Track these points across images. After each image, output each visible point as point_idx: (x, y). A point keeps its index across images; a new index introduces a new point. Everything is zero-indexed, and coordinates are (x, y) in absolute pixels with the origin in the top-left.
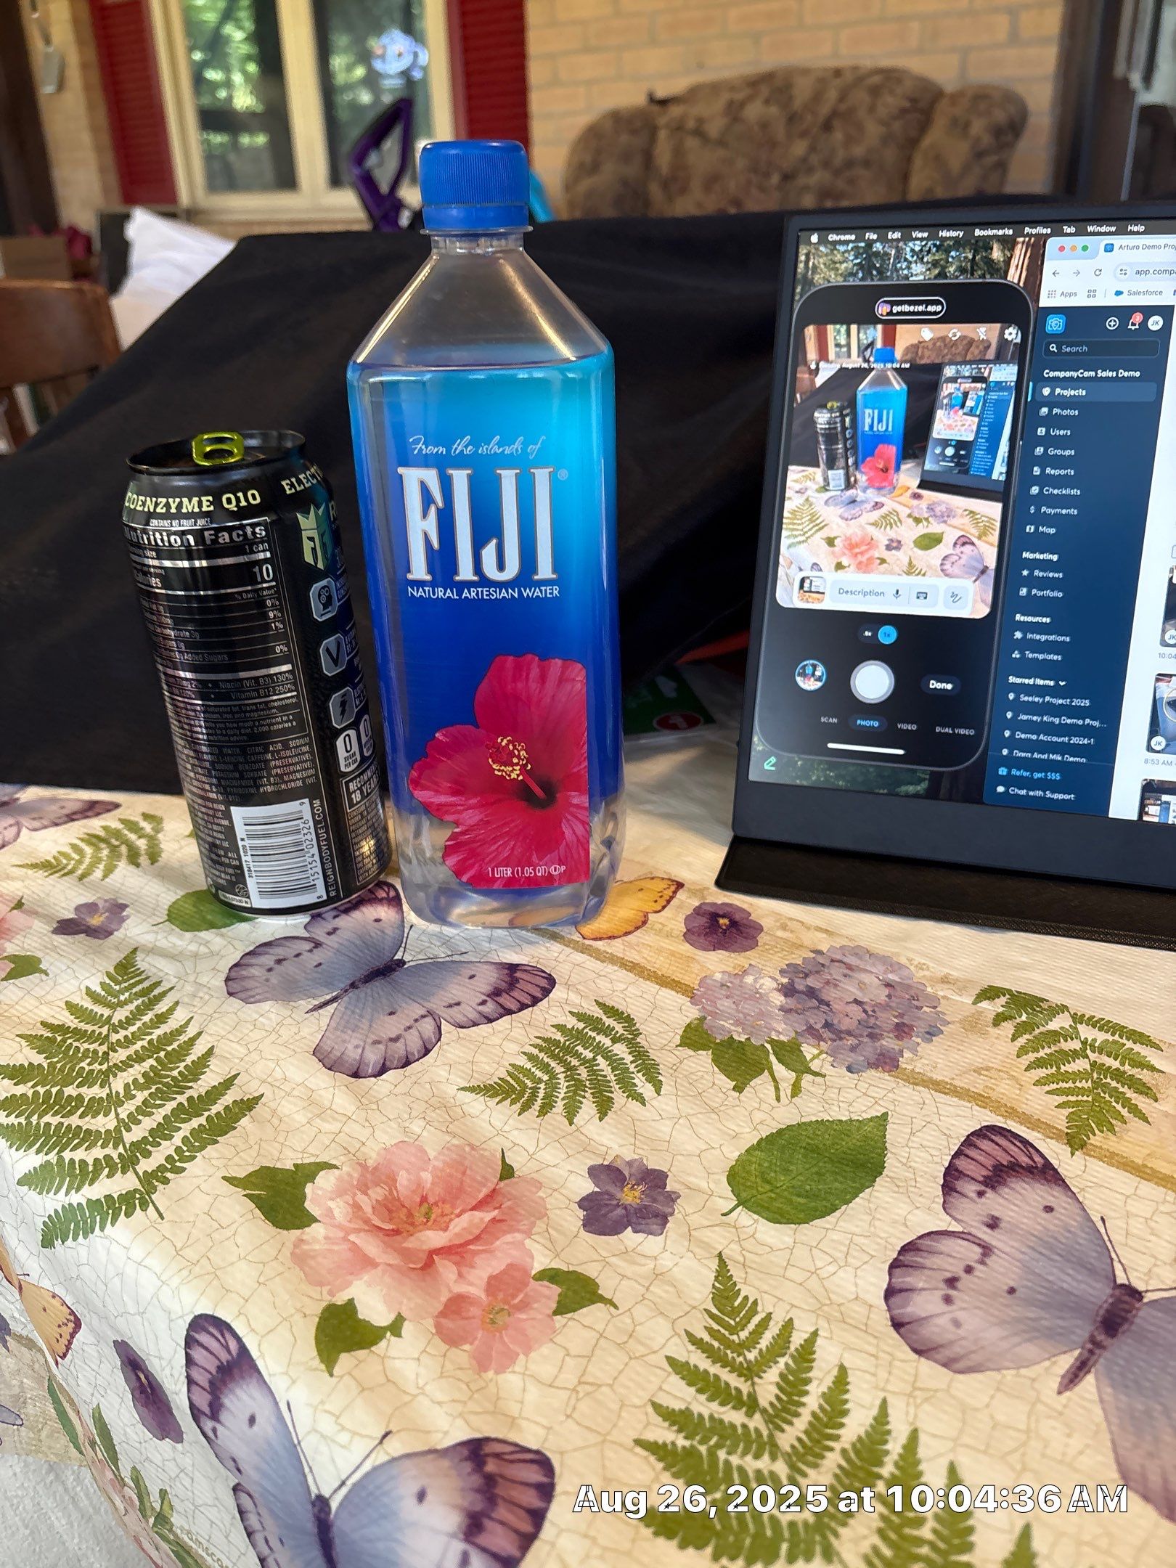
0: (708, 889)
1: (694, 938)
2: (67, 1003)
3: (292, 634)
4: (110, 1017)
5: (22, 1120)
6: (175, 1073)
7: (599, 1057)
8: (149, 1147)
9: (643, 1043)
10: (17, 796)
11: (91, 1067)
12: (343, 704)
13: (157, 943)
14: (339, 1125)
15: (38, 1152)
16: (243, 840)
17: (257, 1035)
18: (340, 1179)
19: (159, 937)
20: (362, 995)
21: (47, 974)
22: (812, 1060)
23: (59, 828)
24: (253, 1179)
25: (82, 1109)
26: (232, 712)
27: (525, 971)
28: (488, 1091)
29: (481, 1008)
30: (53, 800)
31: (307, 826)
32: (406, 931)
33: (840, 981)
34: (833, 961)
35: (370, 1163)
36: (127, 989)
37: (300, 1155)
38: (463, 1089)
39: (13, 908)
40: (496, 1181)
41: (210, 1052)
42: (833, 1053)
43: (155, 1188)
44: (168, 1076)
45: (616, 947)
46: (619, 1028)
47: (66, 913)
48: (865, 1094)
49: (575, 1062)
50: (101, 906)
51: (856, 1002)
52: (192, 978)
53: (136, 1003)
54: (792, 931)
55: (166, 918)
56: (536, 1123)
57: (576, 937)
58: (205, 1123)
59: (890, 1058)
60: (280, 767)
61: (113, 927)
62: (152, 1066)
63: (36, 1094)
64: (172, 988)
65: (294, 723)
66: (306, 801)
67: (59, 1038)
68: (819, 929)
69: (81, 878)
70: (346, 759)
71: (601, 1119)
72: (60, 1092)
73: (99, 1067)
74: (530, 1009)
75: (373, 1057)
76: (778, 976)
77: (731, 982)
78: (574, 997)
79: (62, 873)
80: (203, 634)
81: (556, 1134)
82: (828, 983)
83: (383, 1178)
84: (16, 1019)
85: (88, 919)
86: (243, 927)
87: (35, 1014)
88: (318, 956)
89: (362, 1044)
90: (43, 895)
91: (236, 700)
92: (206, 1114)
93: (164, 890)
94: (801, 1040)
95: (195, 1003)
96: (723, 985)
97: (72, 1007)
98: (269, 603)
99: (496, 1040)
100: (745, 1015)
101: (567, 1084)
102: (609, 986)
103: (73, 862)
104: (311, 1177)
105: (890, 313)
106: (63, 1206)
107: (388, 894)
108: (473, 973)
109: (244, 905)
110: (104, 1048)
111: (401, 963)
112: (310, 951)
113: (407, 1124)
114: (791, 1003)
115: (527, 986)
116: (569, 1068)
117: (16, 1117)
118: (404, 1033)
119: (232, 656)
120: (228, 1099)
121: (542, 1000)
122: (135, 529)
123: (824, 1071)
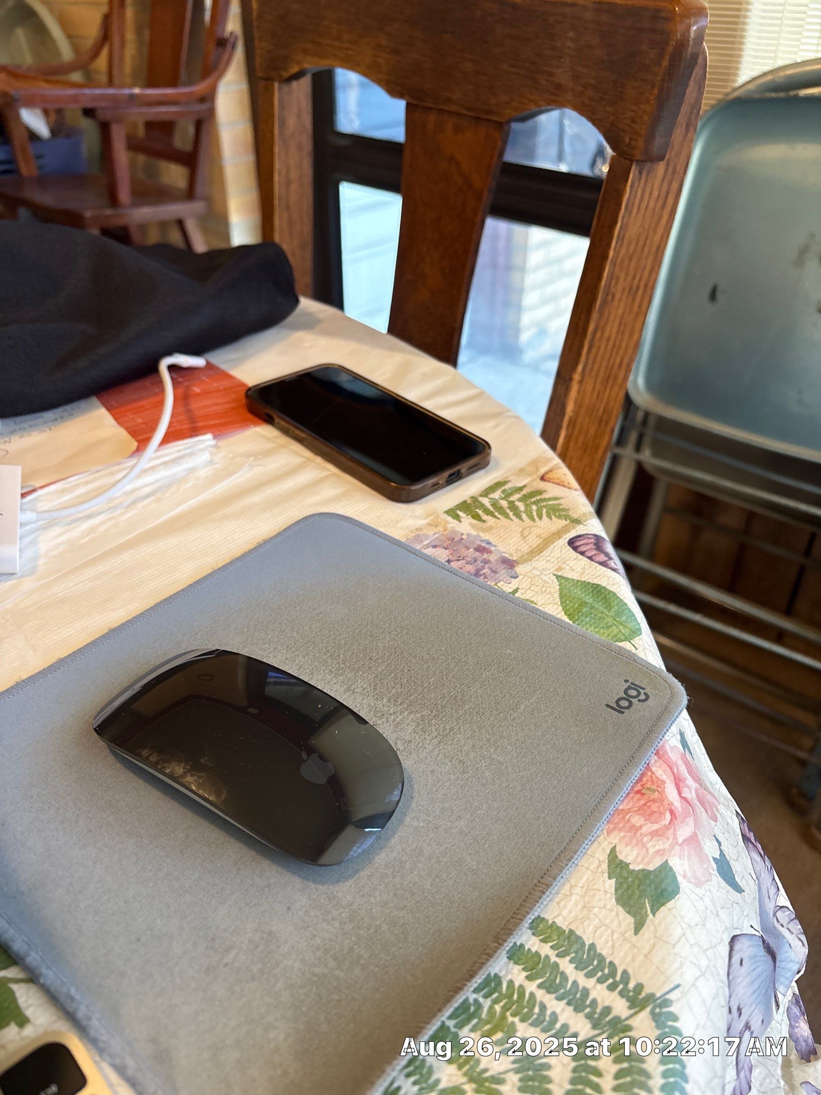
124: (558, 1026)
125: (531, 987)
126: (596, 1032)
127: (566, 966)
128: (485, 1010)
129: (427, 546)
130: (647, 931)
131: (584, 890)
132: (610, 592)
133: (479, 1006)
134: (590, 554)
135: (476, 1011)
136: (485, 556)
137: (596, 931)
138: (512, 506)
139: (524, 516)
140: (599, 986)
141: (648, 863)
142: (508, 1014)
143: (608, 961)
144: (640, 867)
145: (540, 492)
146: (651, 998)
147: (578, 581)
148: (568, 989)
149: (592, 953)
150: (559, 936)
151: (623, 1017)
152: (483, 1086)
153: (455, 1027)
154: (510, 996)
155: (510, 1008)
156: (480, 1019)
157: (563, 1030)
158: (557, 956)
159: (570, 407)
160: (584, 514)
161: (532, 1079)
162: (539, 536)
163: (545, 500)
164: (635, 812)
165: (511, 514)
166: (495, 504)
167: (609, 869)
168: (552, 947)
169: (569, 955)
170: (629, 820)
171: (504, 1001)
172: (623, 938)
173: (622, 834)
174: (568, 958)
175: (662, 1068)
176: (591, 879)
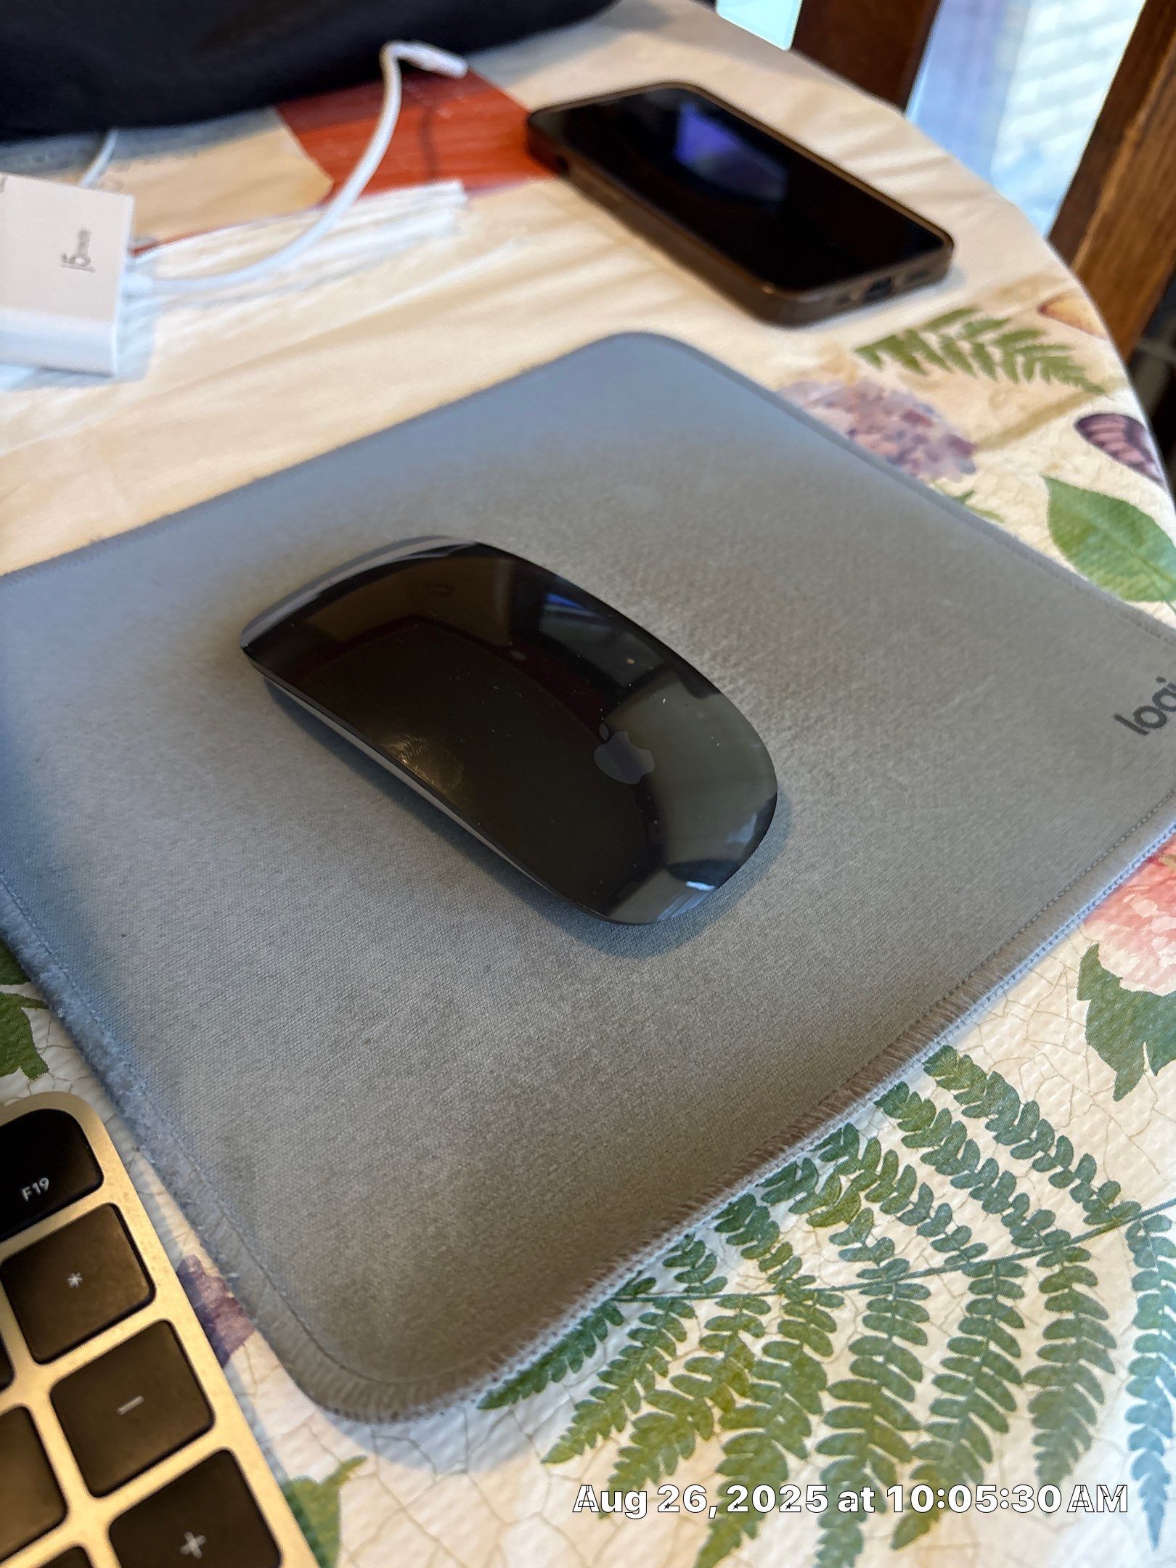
124: (951, 1229)
125: (910, 1157)
126: (1021, 1251)
127: (979, 1132)
128: (823, 1179)
129: (816, 403)
130: (1136, 1098)
131: (1030, 1011)
132: (1143, 516)
133: (812, 1172)
134: (1114, 447)
135: (804, 1179)
136: (920, 430)
137: (1042, 1084)
138: (980, 351)
139: (1000, 371)
140: (1035, 1175)
141: (1157, 984)
142: (862, 1194)
143: (1057, 1136)
144: (1140, 987)
145: (1033, 333)
146: (1132, 1209)
147: (1085, 491)
148: (976, 1172)
149: (1030, 1118)
150: (973, 1082)
151: (1073, 1236)
152: (800, 1303)
153: (762, 1199)
154: (870, 1167)
155: (868, 1186)
156: (811, 1194)
157: (959, 1237)
158: (964, 1113)
159: (1109, 195)
160: (1112, 379)
161: (893, 1308)
162: (1023, 408)
163: (1042, 348)
164: (1142, 893)
165: (975, 365)
166: (949, 345)
167: (1081, 983)
168: (956, 1097)
169: (986, 1115)
170: (1128, 906)
171: (858, 1173)
172: (1091, 1102)
173: (1113, 927)
174: (984, 1121)
175: (1137, 1333)
176: (1045, 995)
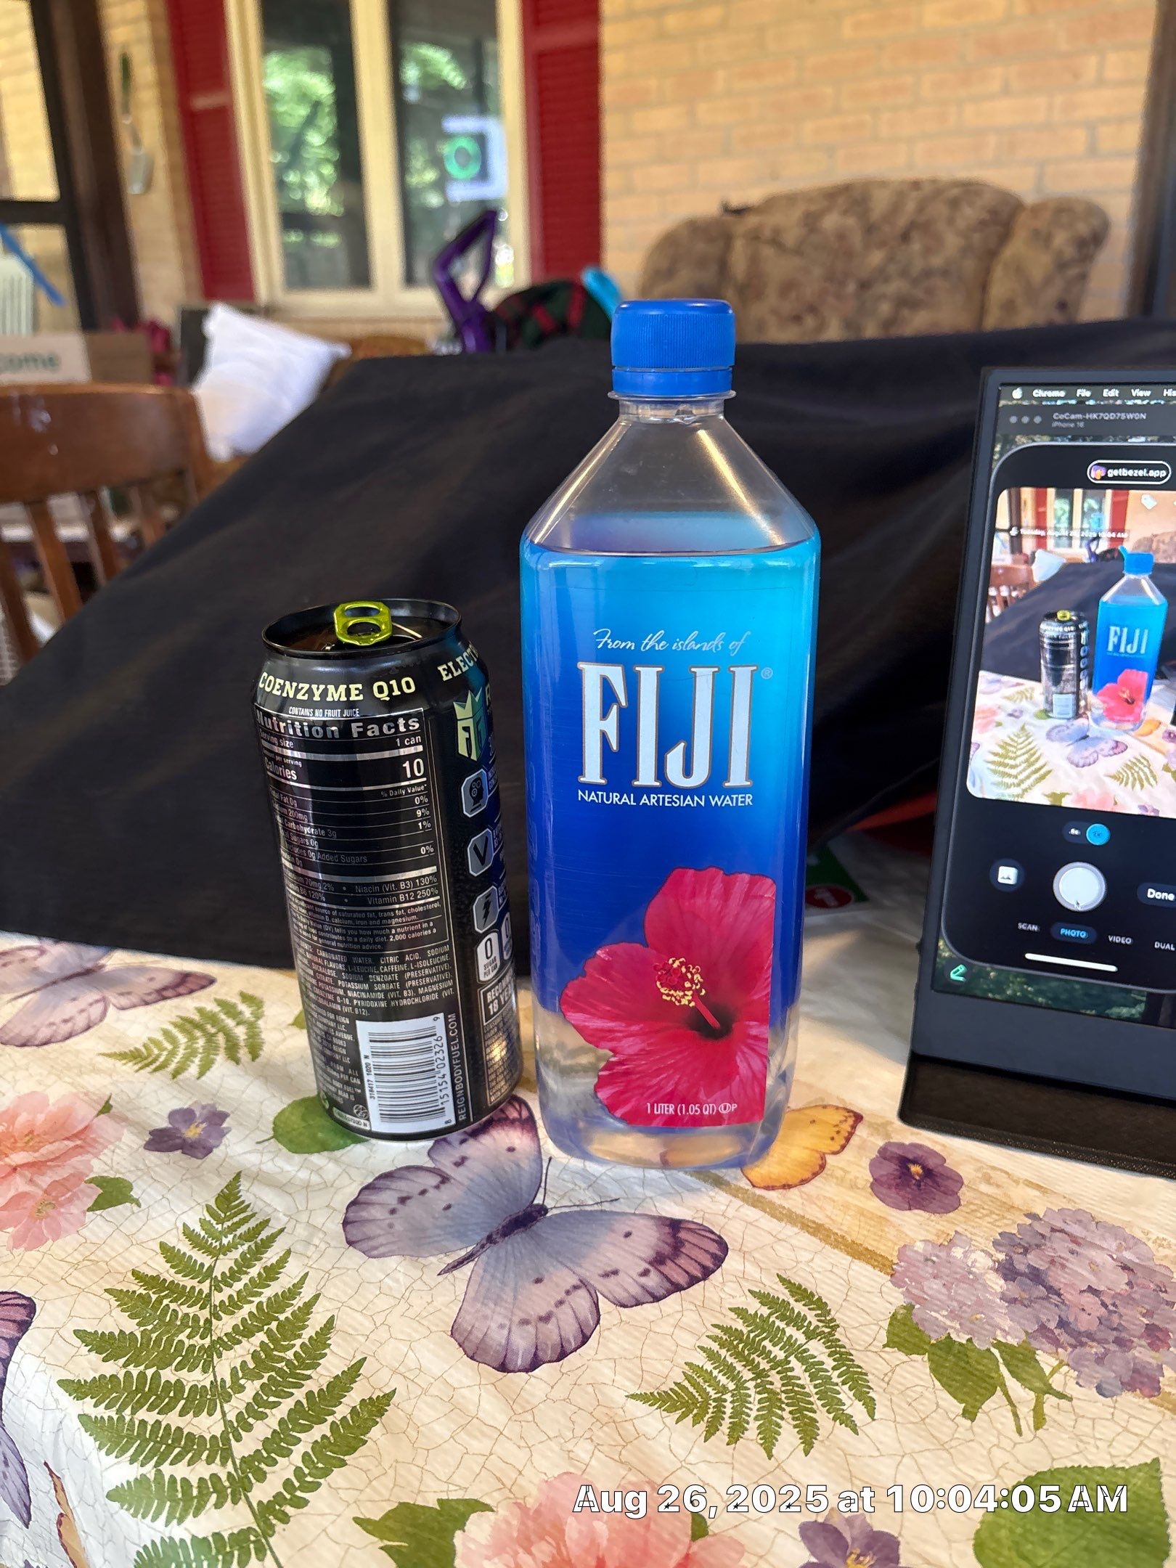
0: (891, 1123)
1: (885, 1191)
2: (162, 1245)
3: (439, 832)
4: (211, 1269)
5: (113, 1413)
6: (290, 1355)
7: (792, 1358)
8: (263, 1466)
9: (844, 1341)
10: (102, 962)
11: (192, 1342)
12: (487, 905)
13: (264, 1167)
14: (489, 1443)
15: (132, 1461)
16: (366, 1057)
17: (382, 1303)
18: (496, 1528)
19: (265, 1158)
20: (502, 1253)
21: (139, 1205)
22: (1052, 1374)
23: (149, 1008)
24: (390, 1523)
25: (183, 1402)
26: (366, 919)
27: (690, 1230)
28: (664, 1402)
29: (643, 1280)
30: (141, 969)
31: (440, 1043)
32: (545, 1165)
33: (1067, 1260)
34: (1053, 1230)
35: (531, 1503)
36: (232, 1229)
37: (445, 1487)
38: (633, 1396)
39: (101, 1112)
40: (687, 1540)
41: (330, 1325)
42: (1076, 1365)
43: (272, 1527)
44: (282, 1359)
45: (792, 1200)
46: (811, 1316)
47: (159, 1121)
48: (1126, 1429)
49: (764, 1365)
50: (198, 1114)
51: (1091, 1290)
52: (304, 1218)
53: (241, 1249)
54: (998, 1186)
55: (272, 1133)
56: (727, 1454)
57: (744, 1184)
58: (329, 1434)
59: (1148, 1376)
60: (415, 979)
61: (212, 1141)
62: (262, 1342)
63: (128, 1374)
64: (282, 1230)
65: (435, 931)
66: (441, 1015)
67: (154, 1297)
68: (1029, 1184)
69: (175, 1074)
70: (485, 966)
71: (807, 1453)
72: (156, 1376)
73: (201, 1342)
74: (702, 1283)
75: (522, 1343)
76: (992, 1251)
77: (937, 1256)
78: (752, 1270)
79: (153, 1067)
80: (341, 834)
81: (753, 1471)
82: (1052, 1262)
83: (548, 1528)
84: (103, 1265)
85: (183, 1130)
86: (357, 1151)
87: (126, 1260)
88: (446, 1195)
89: (507, 1323)
90: (133, 1096)
91: (372, 905)
92: (330, 1419)
93: (268, 1095)
94: (1034, 1344)
95: (309, 1254)
96: (927, 1260)
97: (169, 1253)
98: (417, 801)
99: (665, 1327)
100: (961, 1304)
101: (759, 1397)
102: (792, 1254)
103: (165, 1053)
104: (460, 1523)
105: (1105, 477)
106: (162, 1539)
107: (520, 1114)
108: (628, 1229)
109: (362, 1127)
110: (204, 1314)
111: (543, 1210)
112: (437, 1187)
113: (570, 1448)
114: (1013, 1289)
115: (696, 1253)
116: (760, 1374)
117: (107, 1408)
118: (554, 1310)
119: (372, 858)
120: (354, 1398)
121: (713, 1271)
122: (269, 715)
123: (1068, 1392)
